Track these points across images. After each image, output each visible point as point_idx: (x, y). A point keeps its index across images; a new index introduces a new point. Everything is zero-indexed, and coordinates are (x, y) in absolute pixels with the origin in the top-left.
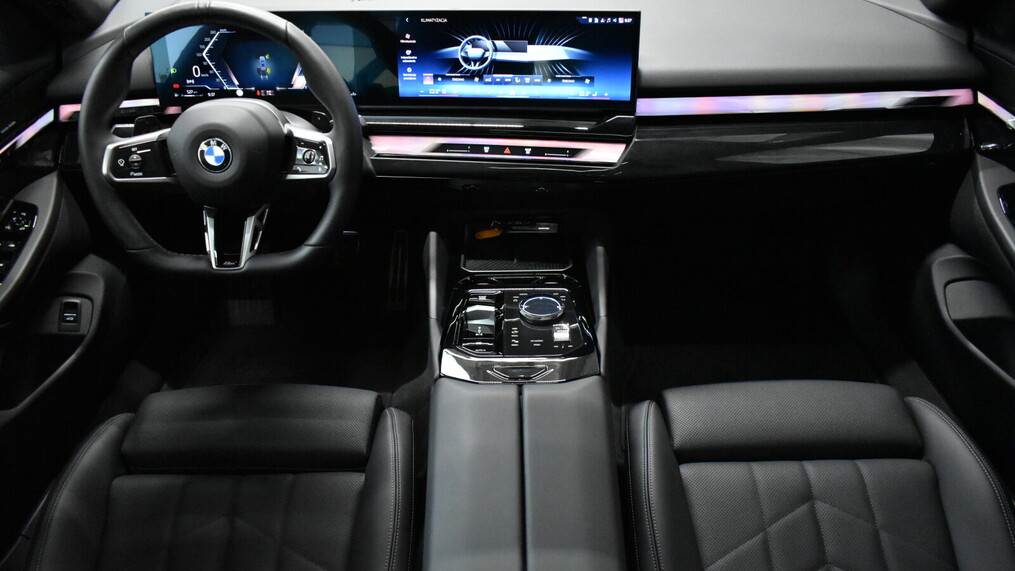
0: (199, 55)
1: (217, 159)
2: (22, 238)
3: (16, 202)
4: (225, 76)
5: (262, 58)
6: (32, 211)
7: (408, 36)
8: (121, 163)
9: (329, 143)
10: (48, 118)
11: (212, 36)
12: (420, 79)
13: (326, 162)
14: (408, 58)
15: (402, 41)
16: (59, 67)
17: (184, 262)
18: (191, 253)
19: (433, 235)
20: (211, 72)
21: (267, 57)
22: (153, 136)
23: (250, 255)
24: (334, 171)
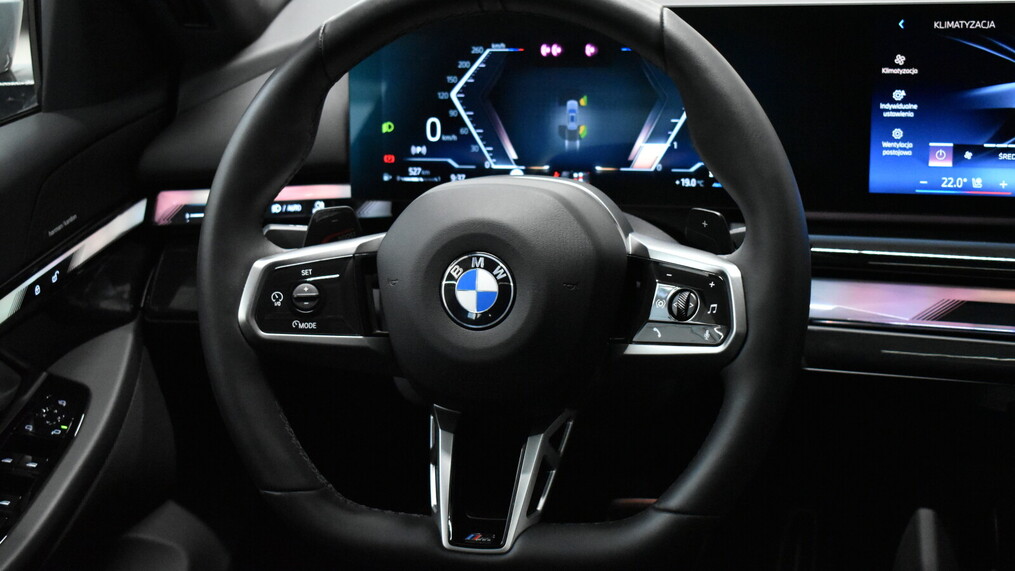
0: (442, 96)
1: (482, 297)
2: (53, 451)
3: (51, 378)
4: (491, 139)
5: (572, 104)
6: (80, 399)
7: (900, 59)
8: (277, 299)
9: (734, 273)
10: (133, 216)
11: (474, 58)
12: (922, 154)
13: (723, 318)
14: (898, 106)
15: (886, 71)
16: (170, 116)
17: (377, 527)
18: (396, 509)
19: (925, 517)
20: (463, 131)
21: (583, 101)
22: (347, 247)
23: (526, 522)
24: (741, 339)
